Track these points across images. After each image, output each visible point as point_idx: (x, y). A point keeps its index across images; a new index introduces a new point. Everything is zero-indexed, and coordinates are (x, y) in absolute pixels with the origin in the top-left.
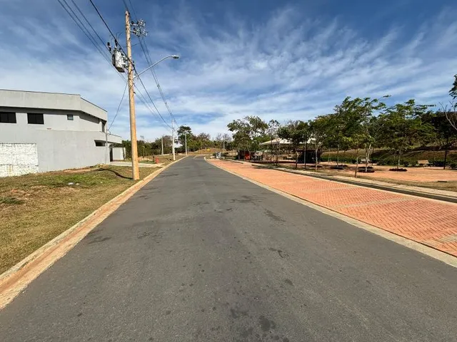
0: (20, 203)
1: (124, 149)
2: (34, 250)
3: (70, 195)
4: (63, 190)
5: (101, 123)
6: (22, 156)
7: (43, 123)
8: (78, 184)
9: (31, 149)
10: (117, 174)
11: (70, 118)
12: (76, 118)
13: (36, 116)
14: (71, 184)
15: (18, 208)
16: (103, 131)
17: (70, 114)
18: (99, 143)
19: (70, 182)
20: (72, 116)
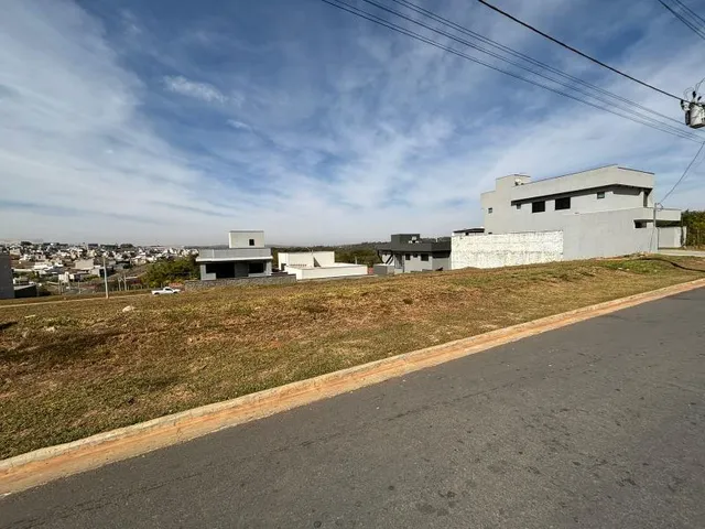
1: (685, 229)
5: (642, 193)
6: (550, 243)
7: (570, 208)
8: (628, 269)
9: (557, 236)
10: (675, 265)
11: (600, 196)
12: (609, 194)
16: (645, 205)
17: (600, 191)
18: (639, 224)
20: (603, 193)
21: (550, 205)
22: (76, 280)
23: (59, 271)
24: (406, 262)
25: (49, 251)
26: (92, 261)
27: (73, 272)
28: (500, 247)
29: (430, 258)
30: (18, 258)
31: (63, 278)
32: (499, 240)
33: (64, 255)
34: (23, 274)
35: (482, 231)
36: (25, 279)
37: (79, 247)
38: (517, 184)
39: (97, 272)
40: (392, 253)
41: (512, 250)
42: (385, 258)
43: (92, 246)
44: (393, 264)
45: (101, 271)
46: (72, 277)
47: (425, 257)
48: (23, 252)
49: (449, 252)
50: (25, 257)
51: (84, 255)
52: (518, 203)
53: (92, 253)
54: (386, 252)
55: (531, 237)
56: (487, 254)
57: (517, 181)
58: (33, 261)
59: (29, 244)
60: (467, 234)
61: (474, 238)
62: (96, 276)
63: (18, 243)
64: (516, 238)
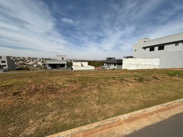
0: (158, 79)
2: (170, 101)
3: (178, 81)
4: (174, 78)
6: (154, 62)
7: (164, 49)
8: (181, 76)
9: (158, 60)
11: (176, 45)
13: (161, 47)
14: (177, 75)
15: (158, 81)
17: (177, 43)
19: (177, 74)
20: (178, 43)
21: (156, 48)
22: (37, 66)
23: (34, 64)
24: (110, 66)
25: (33, 59)
26: (41, 62)
27: (37, 64)
28: (137, 63)
29: (117, 65)
30: (27, 61)
31: (35, 66)
32: (137, 60)
33: (36, 60)
34: (27, 64)
35: (132, 57)
36: (27, 65)
37: (40, 59)
38: (145, 41)
39: (42, 65)
40: (107, 63)
41: (141, 64)
42: (105, 64)
43: (42, 59)
44: (107, 66)
45: (43, 64)
46: (36, 66)
47: (115, 65)
48: (28, 60)
49: (122, 63)
50: (28, 61)
51: (40, 61)
52: (145, 48)
53: (41, 60)
54: (105, 63)
55: (147, 60)
56: (133, 65)
57: (145, 40)
58: (29, 61)
59: (30, 58)
60: (128, 58)
61: (130, 59)
62: (41, 66)
63: (27, 58)
64: (143, 60)
